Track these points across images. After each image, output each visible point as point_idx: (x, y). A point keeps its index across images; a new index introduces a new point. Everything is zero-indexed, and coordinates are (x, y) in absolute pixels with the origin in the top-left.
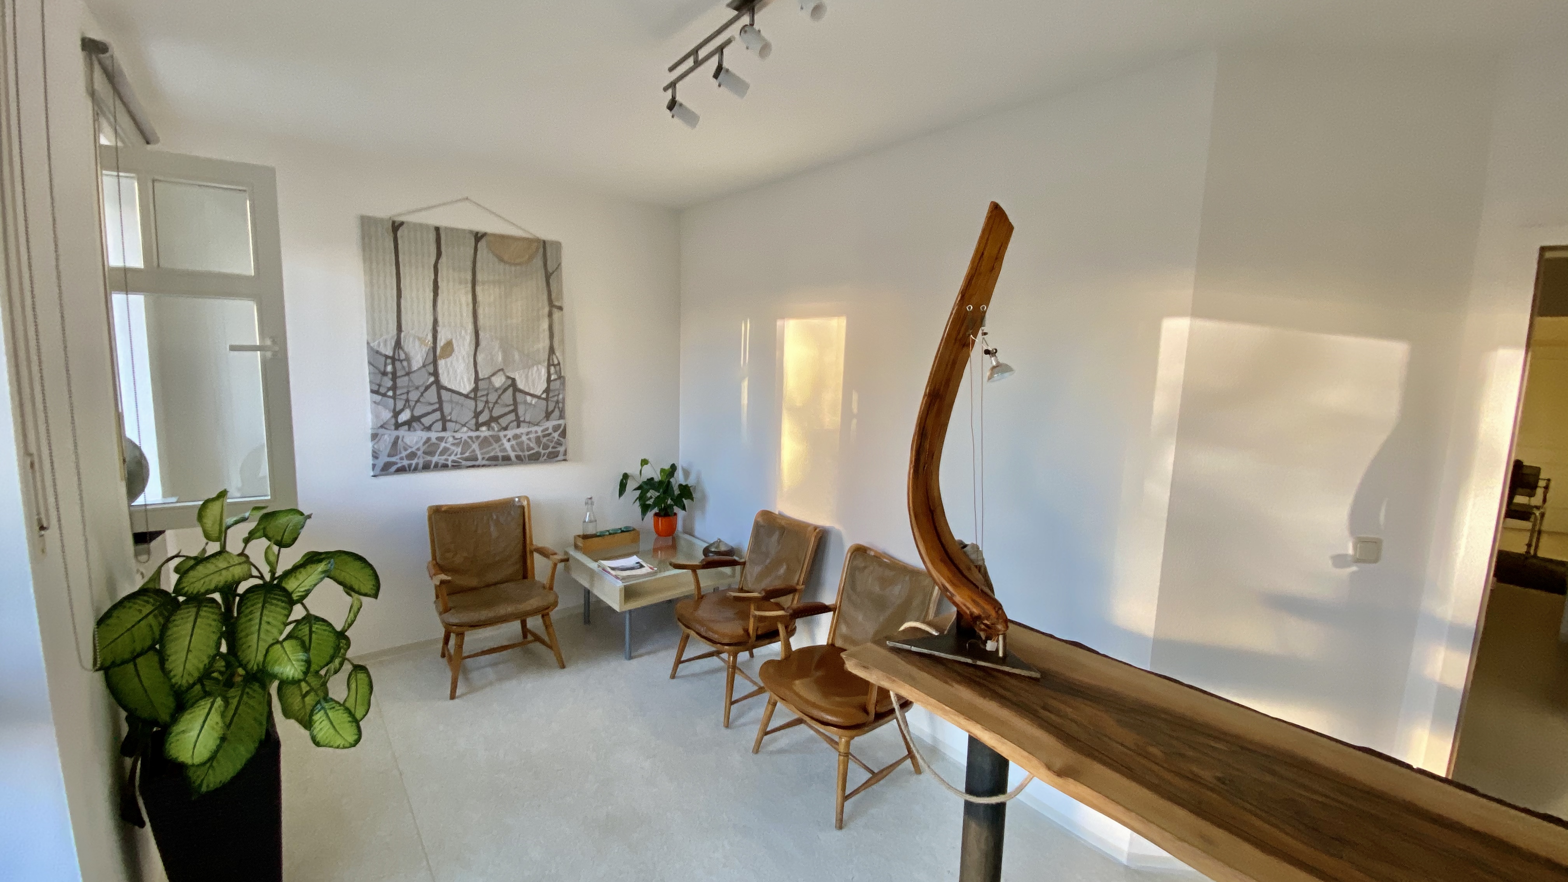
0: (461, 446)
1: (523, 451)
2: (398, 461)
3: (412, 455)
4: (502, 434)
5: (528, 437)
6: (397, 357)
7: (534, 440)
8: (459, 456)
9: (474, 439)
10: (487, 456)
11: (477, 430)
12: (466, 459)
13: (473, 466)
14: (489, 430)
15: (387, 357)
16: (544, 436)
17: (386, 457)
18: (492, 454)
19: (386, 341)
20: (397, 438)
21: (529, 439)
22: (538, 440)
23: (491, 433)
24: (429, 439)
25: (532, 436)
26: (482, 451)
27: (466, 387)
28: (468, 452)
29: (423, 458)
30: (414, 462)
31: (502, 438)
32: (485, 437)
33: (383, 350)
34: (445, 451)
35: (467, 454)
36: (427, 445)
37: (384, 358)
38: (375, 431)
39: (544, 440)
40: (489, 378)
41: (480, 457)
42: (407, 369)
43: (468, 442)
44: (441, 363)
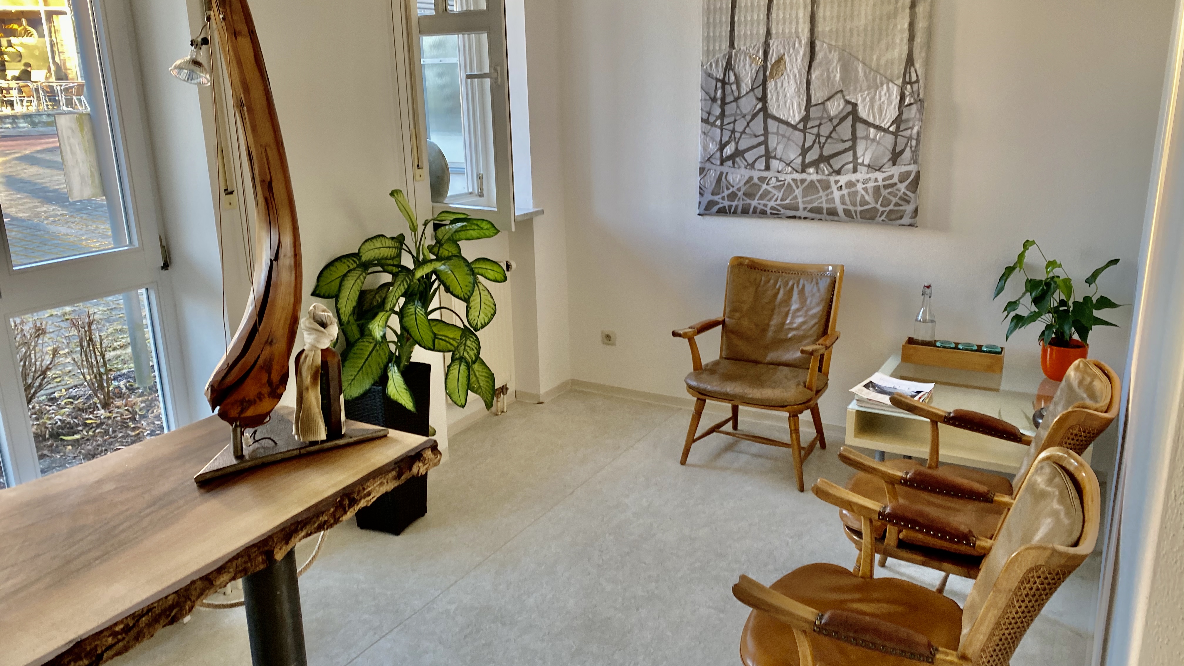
0: (782, 190)
1: (854, 204)
2: (721, 201)
3: (733, 196)
4: (832, 179)
5: (864, 186)
6: (727, 81)
7: (870, 191)
8: (779, 202)
9: (799, 183)
10: (810, 206)
11: (803, 171)
12: (787, 207)
13: (794, 217)
14: (817, 173)
15: (717, 80)
16: (886, 187)
17: (710, 195)
18: (815, 204)
19: (717, 62)
20: (721, 174)
21: (865, 189)
22: (877, 190)
23: (820, 177)
24: (751, 178)
25: (871, 185)
26: (805, 199)
27: (795, 116)
28: (790, 198)
29: (743, 200)
30: (734, 204)
31: (833, 183)
32: (812, 182)
33: (714, 73)
34: (766, 193)
35: (787, 201)
36: (748, 185)
37: (715, 81)
38: (703, 166)
39: (884, 192)
40: (823, 103)
41: (801, 206)
42: (736, 94)
43: (792, 187)
44: (771, 85)
